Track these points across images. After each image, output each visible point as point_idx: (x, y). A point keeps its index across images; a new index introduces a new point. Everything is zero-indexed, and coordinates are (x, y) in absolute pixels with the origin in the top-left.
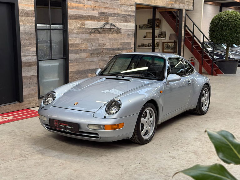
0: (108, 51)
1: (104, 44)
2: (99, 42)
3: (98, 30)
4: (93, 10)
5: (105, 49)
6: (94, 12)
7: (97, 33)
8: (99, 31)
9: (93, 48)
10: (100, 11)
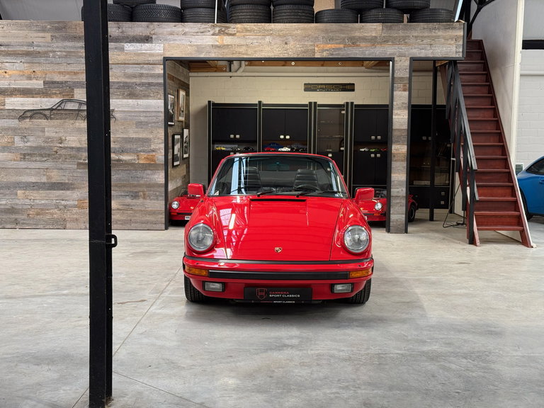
0: (73, 153)
1: (61, 139)
2: (47, 134)
3: (41, 113)
4: (29, 78)
5: (65, 148)
6: (31, 82)
7: (40, 118)
8: (45, 115)
9: (28, 144)
10: (47, 80)
